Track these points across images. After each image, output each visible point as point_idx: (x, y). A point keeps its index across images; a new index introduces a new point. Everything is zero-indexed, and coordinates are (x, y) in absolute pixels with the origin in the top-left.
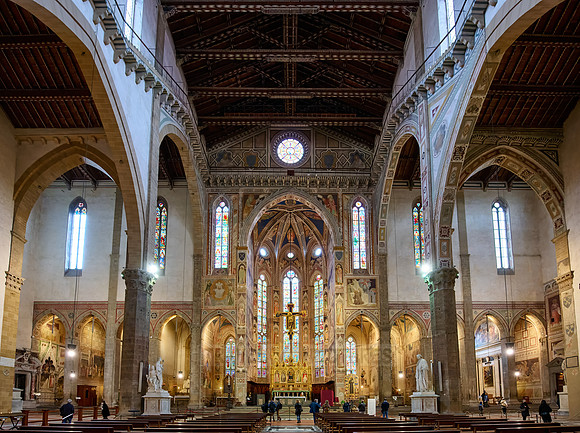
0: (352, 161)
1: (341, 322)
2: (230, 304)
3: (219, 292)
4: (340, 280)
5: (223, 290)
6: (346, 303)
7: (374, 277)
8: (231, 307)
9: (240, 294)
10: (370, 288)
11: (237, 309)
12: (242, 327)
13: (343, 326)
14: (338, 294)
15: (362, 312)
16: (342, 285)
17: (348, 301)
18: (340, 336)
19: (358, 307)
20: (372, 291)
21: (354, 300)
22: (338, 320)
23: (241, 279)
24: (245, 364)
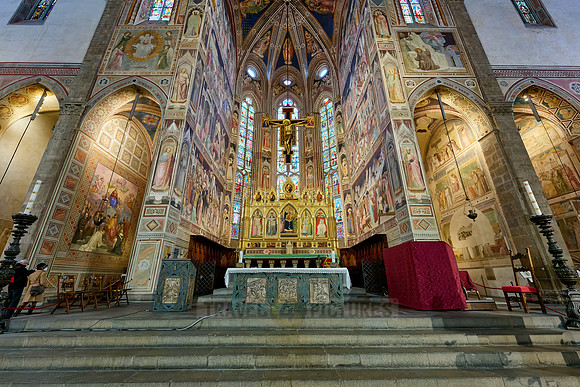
1: (399, 96)
2: (161, 67)
3: (143, 49)
4: (384, 30)
6: (402, 67)
7: (447, 30)
8: (163, 72)
9: (185, 51)
10: (445, 45)
11: (175, 74)
12: (178, 105)
13: (406, 105)
14: (384, 52)
15: (439, 82)
16: (391, 39)
17: (405, 63)
18: (403, 124)
19: (430, 74)
20: (451, 49)
21: (417, 63)
22: (392, 94)
23: (190, 29)
24: (175, 185)
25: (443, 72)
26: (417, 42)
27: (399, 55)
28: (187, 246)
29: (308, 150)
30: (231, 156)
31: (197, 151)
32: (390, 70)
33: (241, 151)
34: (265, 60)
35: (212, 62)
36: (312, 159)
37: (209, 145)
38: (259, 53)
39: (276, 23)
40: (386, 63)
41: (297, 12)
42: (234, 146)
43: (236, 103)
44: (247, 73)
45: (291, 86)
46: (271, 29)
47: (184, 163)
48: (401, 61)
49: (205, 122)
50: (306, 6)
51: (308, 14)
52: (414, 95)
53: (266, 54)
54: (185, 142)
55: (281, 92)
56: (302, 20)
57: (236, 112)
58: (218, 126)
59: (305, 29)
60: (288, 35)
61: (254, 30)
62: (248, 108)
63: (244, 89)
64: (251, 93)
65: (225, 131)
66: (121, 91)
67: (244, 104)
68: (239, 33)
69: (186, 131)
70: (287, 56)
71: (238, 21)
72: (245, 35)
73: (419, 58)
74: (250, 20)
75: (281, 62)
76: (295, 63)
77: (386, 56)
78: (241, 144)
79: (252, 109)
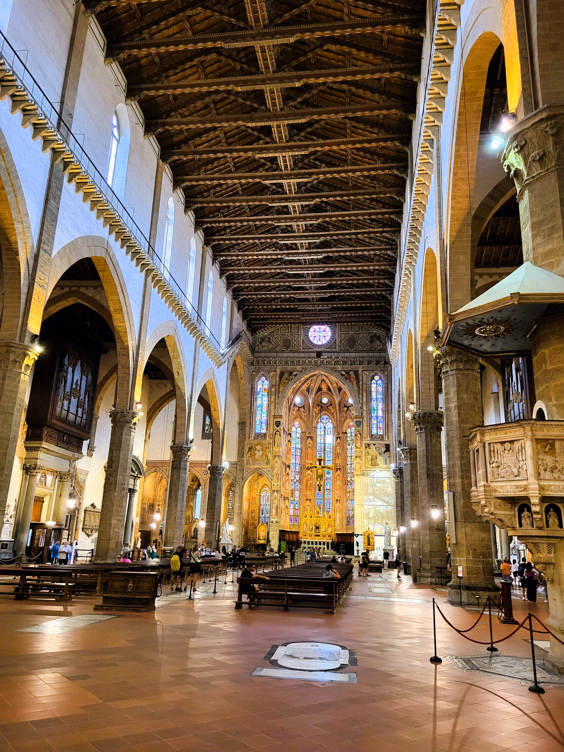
0: (371, 341)
2: (267, 464)
3: (259, 454)
4: (358, 445)
5: (261, 452)
6: (363, 465)
7: (387, 443)
8: (268, 466)
9: (275, 456)
10: (385, 452)
11: (273, 468)
12: (276, 484)
16: (361, 449)
17: (365, 463)
20: (387, 454)
21: (370, 462)
23: (276, 443)
24: (278, 516)
25: (380, 468)
26: (373, 450)
27: (364, 457)
29: (338, 462)
30: (288, 474)
32: (358, 467)
34: (307, 391)
36: (340, 469)
40: (357, 463)
44: (295, 405)
48: (364, 461)
53: (308, 388)
55: (321, 411)
62: (296, 431)
64: (299, 419)
67: (294, 429)
70: (324, 387)
73: (371, 460)
75: (319, 390)
76: (329, 390)
77: (357, 459)
79: (299, 430)
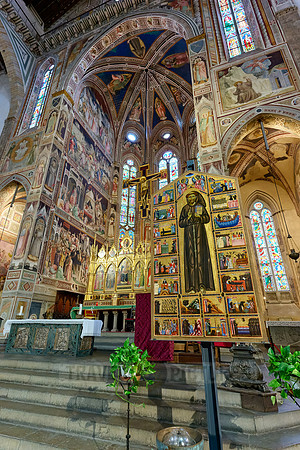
1: (211, 138)
2: (29, 163)
3: (21, 152)
4: (202, 76)
5: (26, 149)
6: (218, 107)
7: (275, 49)
8: (30, 166)
9: (44, 147)
10: (270, 67)
12: (36, 190)
13: (218, 146)
14: (200, 98)
15: (260, 110)
16: (209, 82)
18: (212, 167)
19: (249, 105)
20: (278, 70)
21: (235, 98)
22: (204, 138)
23: (49, 128)
24: (30, 253)
25: (265, 99)
26: (239, 75)
28: (54, 299)
31: (61, 221)
32: (205, 114)
33: (123, 209)
34: (142, 122)
35: (76, 145)
37: (77, 213)
38: (135, 118)
39: (143, 89)
40: (201, 108)
41: (158, 74)
42: (116, 207)
43: (116, 168)
44: (126, 139)
45: (169, 139)
46: (140, 96)
47: (40, 234)
48: (218, 100)
49: (69, 196)
50: (164, 66)
51: (167, 72)
52: (230, 132)
53: (141, 117)
54: (40, 217)
55: (160, 146)
56: (163, 79)
57: (116, 176)
58: (90, 195)
59: (169, 85)
60: (156, 95)
61: (124, 102)
62: (129, 170)
63: (124, 154)
64: (132, 155)
65: (100, 196)
66: (7, 188)
67: (126, 167)
68: (113, 109)
69: (40, 209)
70: (161, 113)
71: (109, 100)
72: (118, 109)
73: (238, 92)
74: (119, 95)
75: (156, 119)
76: (169, 117)
77: (201, 101)
78: (124, 203)
79: (134, 169)
